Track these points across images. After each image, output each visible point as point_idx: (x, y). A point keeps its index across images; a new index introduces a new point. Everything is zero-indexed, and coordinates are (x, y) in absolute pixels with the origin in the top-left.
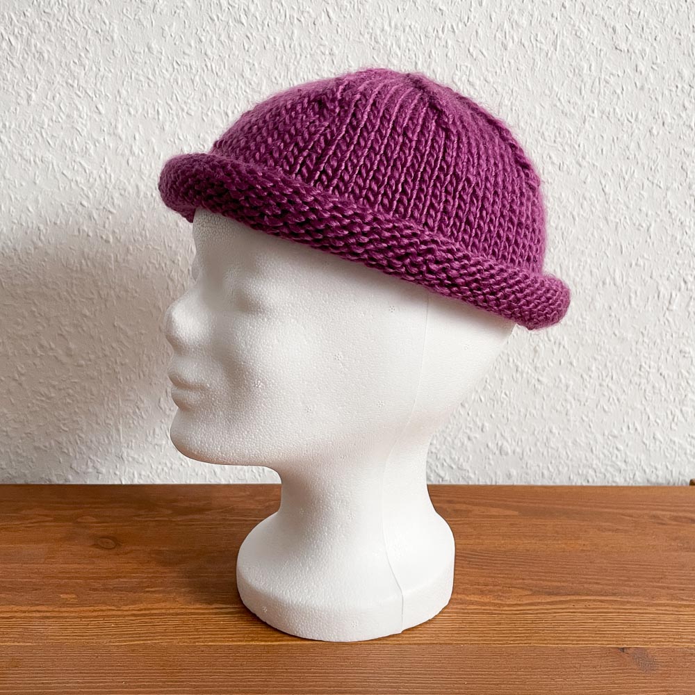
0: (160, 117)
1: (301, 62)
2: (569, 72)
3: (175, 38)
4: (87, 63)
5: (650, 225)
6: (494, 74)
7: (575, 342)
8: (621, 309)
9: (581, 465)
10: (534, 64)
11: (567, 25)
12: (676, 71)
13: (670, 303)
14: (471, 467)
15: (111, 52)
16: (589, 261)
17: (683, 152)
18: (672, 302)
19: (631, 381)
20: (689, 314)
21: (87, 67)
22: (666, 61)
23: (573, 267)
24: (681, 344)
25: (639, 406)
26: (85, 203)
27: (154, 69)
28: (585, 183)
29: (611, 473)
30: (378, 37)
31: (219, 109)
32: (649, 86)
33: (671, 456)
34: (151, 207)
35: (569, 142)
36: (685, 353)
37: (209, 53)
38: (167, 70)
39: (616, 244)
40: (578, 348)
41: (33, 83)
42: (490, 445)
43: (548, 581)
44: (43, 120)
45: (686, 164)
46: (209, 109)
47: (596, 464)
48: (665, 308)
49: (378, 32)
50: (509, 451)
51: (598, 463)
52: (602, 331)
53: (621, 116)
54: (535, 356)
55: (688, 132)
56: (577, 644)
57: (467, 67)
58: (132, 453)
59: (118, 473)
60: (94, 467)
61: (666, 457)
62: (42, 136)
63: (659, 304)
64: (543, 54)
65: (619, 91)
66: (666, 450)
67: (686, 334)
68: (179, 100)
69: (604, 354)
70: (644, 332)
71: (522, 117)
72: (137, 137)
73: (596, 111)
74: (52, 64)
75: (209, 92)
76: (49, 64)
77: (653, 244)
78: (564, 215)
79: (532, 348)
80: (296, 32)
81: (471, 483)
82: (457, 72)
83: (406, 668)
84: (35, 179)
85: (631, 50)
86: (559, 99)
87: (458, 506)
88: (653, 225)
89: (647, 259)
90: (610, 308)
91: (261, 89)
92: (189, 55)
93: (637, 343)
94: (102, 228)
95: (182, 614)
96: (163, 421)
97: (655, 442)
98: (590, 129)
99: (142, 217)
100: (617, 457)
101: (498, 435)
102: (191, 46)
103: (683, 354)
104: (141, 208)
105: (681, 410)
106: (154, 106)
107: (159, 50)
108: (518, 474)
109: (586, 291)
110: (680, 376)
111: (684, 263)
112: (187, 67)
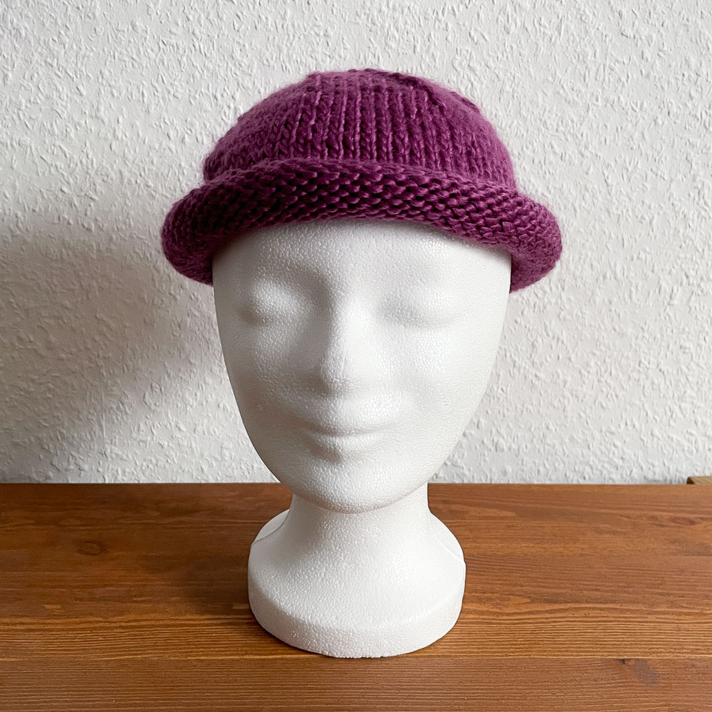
0: (145, 100)
1: (294, 44)
2: (573, 58)
3: (161, 15)
4: (67, 41)
5: (653, 217)
6: (496, 59)
7: (574, 337)
8: (621, 304)
9: (578, 462)
10: (537, 48)
11: (572, 9)
12: (683, 59)
13: (671, 297)
14: (466, 464)
15: (94, 31)
16: (589, 254)
17: (688, 143)
18: (673, 296)
19: (629, 377)
20: (690, 309)
21: (67, 46)
22: (673, 49)
23: (573, 260)
24: (682, 341)
25: (638, 402)
26: (65, 189)
27: (139, 49)
28: (587, 174)
29: (607, 469)
30: (376, 18)
31: (207, 92)
32: (655, 74)
33: (669, 453)
34: (136, 194)
35: (572, 131)
36: (685, 348)
37: (197, 32)
38: (152, 50)
39: (618, 237)
40: (577, 344)
41: (10, 62)
42: (485, 441)
43: (547, 587)
44: (21, 101)
45: (690, 154)
46: (196, 92)
47: (593, 461)
48: (666, 303)
49: (376, 13)
50: (505, 448)
51: (595, 460)
52: (602, 327)
53: (626, 104)
54: (533, 351)
55: (693, 123)
56: (578, 656)
57: (467, 51)
58: (116, 450)
59: (100, 470)
60: (77, 464)
61: (664, 453)
62: (20, 119)
63: (660, 299)
64: (547, 38)
65: (624, 79)
66: (663, 447)
67: (687, 329)
68: (165, 82)
69: (603, 349)
70: (644, 327)
71: (524, 104)
72: (121, 120)
73: (600, 99)
74: (29, 42)
75: (197, 73)
76: (27, 41)
77: (655, 237)
78: (565, 207)
79: (530, 344)
80: (289, 12)
81: (466, 482)
82: (457, 56)
83: (405, 682)
84: (12, 163)
85: (637, 36)
86: (562, 86)
87: (454, 507)
88: (656, 216)
89: (649, 253)
90: (611, 302)
91: (252, 71)
92: (176, 35)
93: (637, 338)
94: (83, 216)
95: (173, 626)
96: (148, 416)
97: (653, 440)
98: (594, 118)
99: (126, 204)
100: (614, 453)
101: (494, 431)
102: (178, 25)
103: (682, 350)
104: (125, 195)
105: (680, 407)
106: (138, 88)
107: (145, 29)
108: (513, 471)
109: (587, 285)
110: (680, 372)
111: (686, 258)
112: (173, 46)
